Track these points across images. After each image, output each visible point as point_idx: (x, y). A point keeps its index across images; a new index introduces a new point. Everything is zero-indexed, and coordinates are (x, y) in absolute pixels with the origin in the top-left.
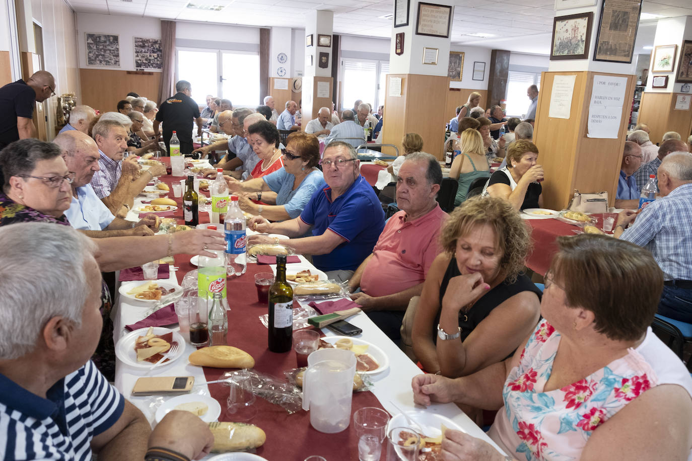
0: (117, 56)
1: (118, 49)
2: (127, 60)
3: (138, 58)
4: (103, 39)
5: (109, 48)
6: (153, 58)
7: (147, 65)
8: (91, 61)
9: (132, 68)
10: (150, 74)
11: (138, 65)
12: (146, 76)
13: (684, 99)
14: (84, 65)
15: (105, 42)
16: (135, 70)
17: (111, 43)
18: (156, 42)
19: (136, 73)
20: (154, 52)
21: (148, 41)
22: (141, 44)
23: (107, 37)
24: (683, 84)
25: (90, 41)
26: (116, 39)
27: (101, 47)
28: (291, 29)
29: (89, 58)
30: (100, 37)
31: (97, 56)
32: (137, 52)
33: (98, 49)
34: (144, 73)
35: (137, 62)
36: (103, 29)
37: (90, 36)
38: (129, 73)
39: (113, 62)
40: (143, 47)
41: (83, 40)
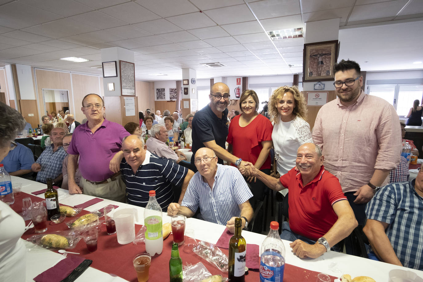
0: (165, 96)
2: (167, 98)
3: (170, 96)
4: (161, 90)
5: (162, 93)
6: (175, 95)
7: (173, 98)
9: (169, 100)
10: (174, 101)
11: (171, 98)
12: (172, 102)
13: (317, 96)
14: (156, 100)
17: (163, 91)
18: (176, 89)
20: (175, 93)
21: (173, 89)
22: (172, 90)
23: (162, 89)
25: (157, 91)
26: (164, 89)
27: (160, 93)
29: (157, 97)
30: (160, 89)
31: (159, 96)
32: (170, 94)
33: (160, 94)
34: (172, 101)
35: (170, 98)
36: (160, 87)
37: (157, 89)
38: (168, 101)
39: (163, 98)
40: (172, 91)
41: (155, 91)
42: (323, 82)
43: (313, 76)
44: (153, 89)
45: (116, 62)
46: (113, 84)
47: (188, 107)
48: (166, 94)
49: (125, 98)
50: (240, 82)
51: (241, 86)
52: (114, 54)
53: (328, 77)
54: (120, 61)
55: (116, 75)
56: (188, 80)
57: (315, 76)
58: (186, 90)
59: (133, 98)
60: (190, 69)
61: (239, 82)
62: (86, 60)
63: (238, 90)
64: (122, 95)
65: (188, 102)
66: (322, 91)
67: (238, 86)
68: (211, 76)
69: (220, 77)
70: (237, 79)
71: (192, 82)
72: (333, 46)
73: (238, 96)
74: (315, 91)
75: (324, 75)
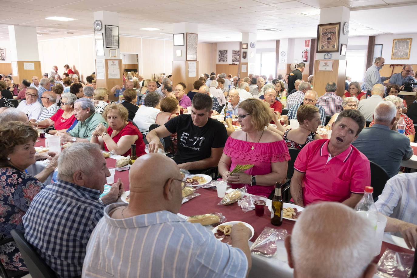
0: (227, 58)
1: (227, 55)
2: (230, 61)
3: (233, 59)
4: (223, 52)
5: (225, 55)
6: (238, 58)
7: (236, 61)
8: (219, 61)
10: (237, 64)
11: (233, 61)
12: (235, 66)
13: (326, 64)
14: (218, 62)
15: (224, 53)
16: (232, 63)
17: (225, 53)
18: (239, 52)
19: (232, 64)
20: (238, 56)
21: (236, 51)
22: (235, 53)
23: (224, 51)
24: (325, 54)
25: (220, 53)
26: (227, 51)
27: (222, 55)
28: (288, 39)
29: (219, 60)
30: (222, 51)
31: (221, 59)
32: (233, 56)
34: (234, 64)
35: (233, 60)
36: (223, 49)
37: (220, 51)
38: (230, 65)
39: (225, 60)
40: (235, 54)
41: (218, 53)
42: (331, 53)
43: (324, 48)
44: (216, 50)
45: (184, 34)
46: (180, 51)
47: (246, 71)
48: (228, 57)
49: (189, 62)
50: (309, 44)
51: (309, 49)
52: (182, 27)
53: (334, 50)
54: (187, 33)
55: (183, 44)
56: (247, 44)
57: (325, 48)
58: (244, 54)
59: (195, 62)
60: (249, 33)
61: (307, 43)
62: (158, 29)
63: (305, 53)
64: (187, 60)
65: (246, 66)
66: (329, 59)
67: (307, 48)
68: (277, 38)
69: (287, 38)
70: (306, 41)
71: (252, 46)
72: (337, 27)
73: (305, 59)
74: (325, 60)
75: (331, 48)
